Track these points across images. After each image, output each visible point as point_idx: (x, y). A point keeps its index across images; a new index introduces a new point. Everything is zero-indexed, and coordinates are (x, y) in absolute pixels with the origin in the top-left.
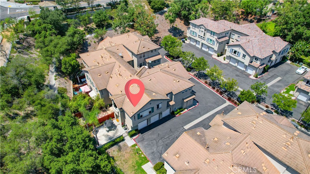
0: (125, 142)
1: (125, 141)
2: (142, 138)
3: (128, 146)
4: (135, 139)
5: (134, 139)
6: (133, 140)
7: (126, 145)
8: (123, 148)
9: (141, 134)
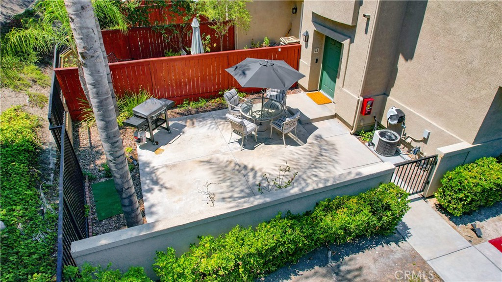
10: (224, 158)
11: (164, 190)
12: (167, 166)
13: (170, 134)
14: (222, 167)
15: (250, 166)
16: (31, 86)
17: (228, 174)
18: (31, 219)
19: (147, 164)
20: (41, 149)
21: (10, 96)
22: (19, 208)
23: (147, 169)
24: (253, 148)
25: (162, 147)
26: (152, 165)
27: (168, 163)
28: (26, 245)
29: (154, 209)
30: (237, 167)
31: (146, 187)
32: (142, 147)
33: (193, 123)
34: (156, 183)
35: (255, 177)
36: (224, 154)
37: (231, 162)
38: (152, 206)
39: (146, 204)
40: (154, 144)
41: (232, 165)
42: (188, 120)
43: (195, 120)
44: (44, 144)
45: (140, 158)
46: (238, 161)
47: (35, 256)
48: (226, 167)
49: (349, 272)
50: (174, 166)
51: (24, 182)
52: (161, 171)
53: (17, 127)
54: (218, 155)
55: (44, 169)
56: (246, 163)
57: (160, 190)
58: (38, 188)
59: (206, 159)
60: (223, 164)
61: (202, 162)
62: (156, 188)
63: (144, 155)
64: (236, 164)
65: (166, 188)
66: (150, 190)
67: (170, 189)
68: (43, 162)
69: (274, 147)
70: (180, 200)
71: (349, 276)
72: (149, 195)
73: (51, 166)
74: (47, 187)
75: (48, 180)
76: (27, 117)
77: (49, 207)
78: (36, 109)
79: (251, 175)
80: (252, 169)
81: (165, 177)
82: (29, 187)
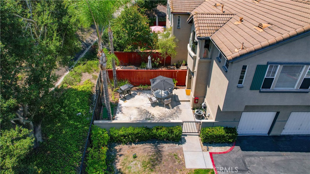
0: (181, 149)
1: (184, 146)
2: (241, 161)
3: (183, 165)
4: (213, 155)
5: (211, 154)
6: (207, 155)
7: (177, 159)
8: (164, 163)
9: (242, 150)
10: (143, 108)
11: (122, 114)
12: (126, 107)
13: (131, 96)
14: (141, 111)
15: (150, 112)
16: (94, 72)
17: (142, 113)
18: (87, 114)
19: (120, 105)
20: (92, 94)
21: (88, 75)
22: (85, 110)
23: (120, 107)
24: (154, 107)
25: (127, 100)
26: (122, 106)
27: (127, 106)
28: (85, 120)
29: (117, 118)
30: (146, 112)
31: (118, 112)
32: (121, 99)
33: (140, 94)
34: (121, 111)
35: (149, 116)
36: (144, 107)
37: (145, 110)
38: (117, 117)
39: (116, 117)
40: (125, 99)
41: (145, 111)
42: (139, 92)
43: (141, 93)
44: (94, 92)
45: (119, 103)
46: (147, 110)
47: (86, 123)
48: (143, 111)
49: (159, 147)
50: (128, 107)
51: (87, 104)
52: (123, 108)
53: (88, 86)
54: (142, 107)
55: (92, 100)
56: (149, 111)
57: (121, 114)
58: (90, 106)
59: (138, 107)
60: (142, 110)
61: (137, 108)
62: (120, 113)
63: (121, 102)
64: (146, 111)
65: (123, 113)
66: (118, 113)
67: (124, 114)
68: (92, 98)
69: (161, 108)
70: (125, 118)
71: (159, 148)
72: (117, 114)
73: (94, 100)
74: (92, 106)
75: (93, 104)
76: (91, 83)
77: (91, 111)
78: (94, 80)
79: (149, 115)
80: (150, 113)
81: (124, 110)
82: (88, 105)
